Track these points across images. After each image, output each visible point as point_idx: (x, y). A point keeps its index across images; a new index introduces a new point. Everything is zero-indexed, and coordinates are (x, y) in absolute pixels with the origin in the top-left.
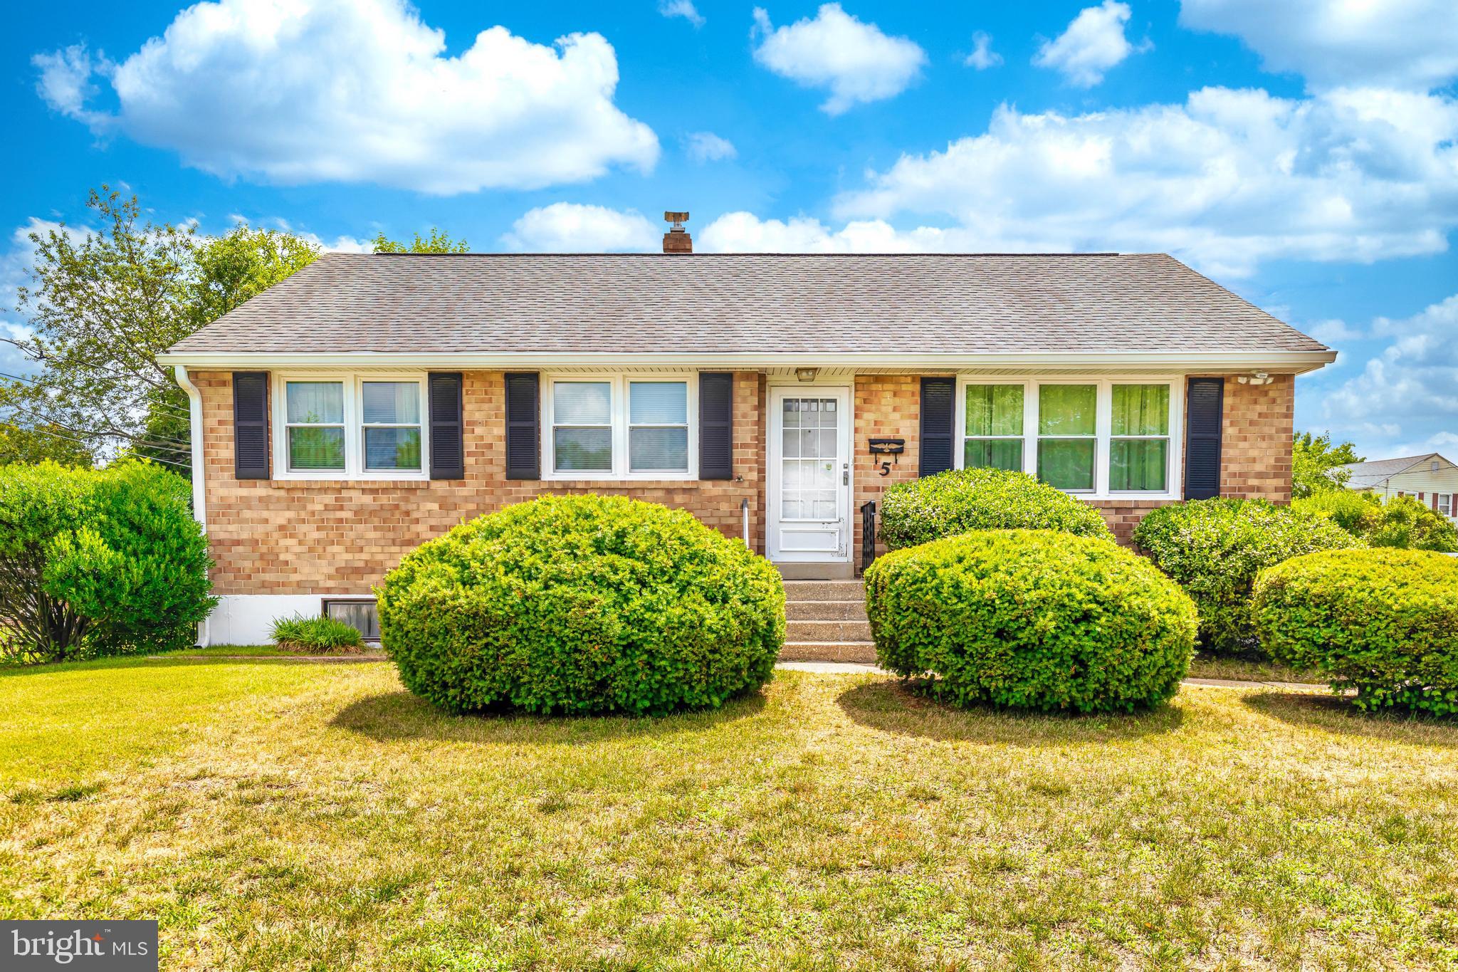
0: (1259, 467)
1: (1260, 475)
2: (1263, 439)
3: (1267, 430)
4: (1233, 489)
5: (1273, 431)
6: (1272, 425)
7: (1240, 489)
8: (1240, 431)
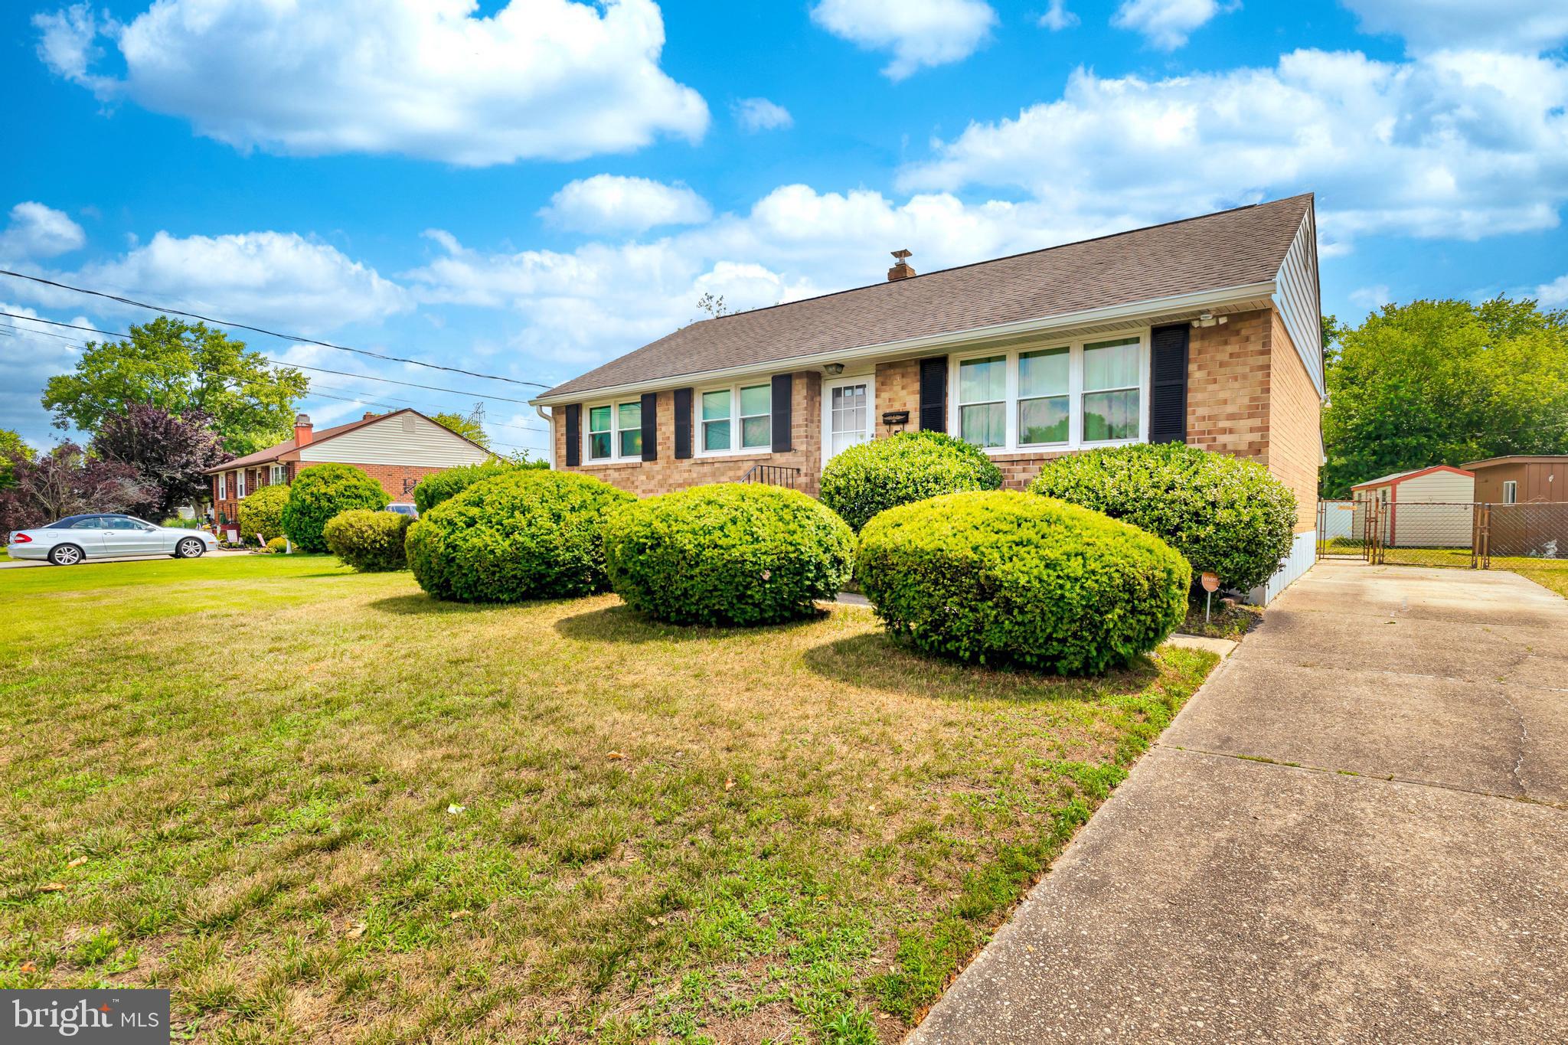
0: (1230, 409)
1: (1231, 417)
2: (1236, 379)
3: (1240, 370)
4: (1203, 433)
5: (1247, 370)
6: (1245, 364)
7: (1209, 433)
8: (1209, 374)
